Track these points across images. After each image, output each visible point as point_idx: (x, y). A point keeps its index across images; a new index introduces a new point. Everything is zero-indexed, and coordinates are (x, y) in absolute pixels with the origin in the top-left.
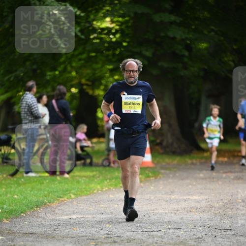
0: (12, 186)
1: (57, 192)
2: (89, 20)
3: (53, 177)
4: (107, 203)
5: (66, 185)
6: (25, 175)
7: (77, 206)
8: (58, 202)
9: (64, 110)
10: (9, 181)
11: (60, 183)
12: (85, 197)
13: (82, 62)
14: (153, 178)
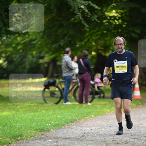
0: (57, 110)
1: (83, 113)
2: (103, 11)
3: (81, 105)
4: (113, 120)
5: (89, 109)
6: (64, 103)
7: (96, 122)
8: (84, 120)
9: (87, 65)
10: (55, 107)
11: (85, 108)
12: (100, 117)
13: (99, 36)
14: (141, 105)
